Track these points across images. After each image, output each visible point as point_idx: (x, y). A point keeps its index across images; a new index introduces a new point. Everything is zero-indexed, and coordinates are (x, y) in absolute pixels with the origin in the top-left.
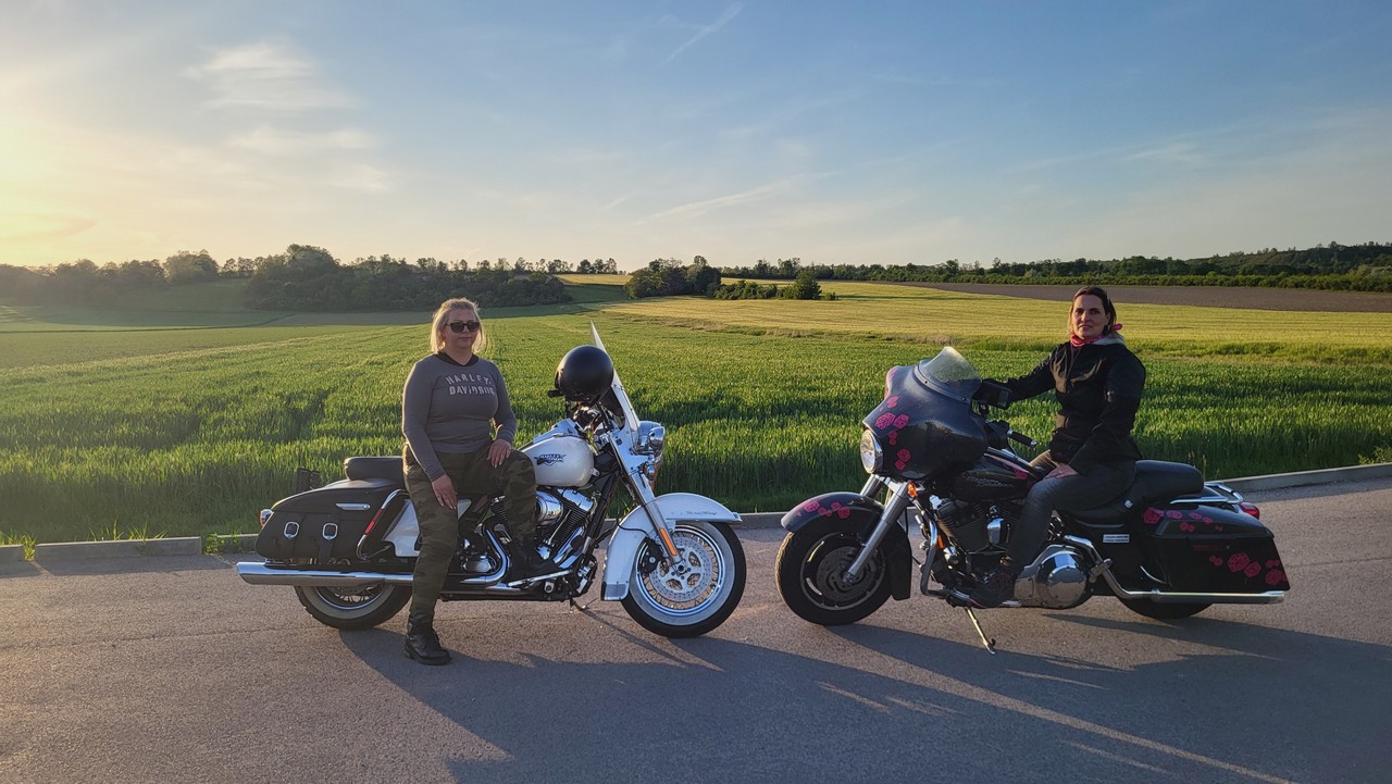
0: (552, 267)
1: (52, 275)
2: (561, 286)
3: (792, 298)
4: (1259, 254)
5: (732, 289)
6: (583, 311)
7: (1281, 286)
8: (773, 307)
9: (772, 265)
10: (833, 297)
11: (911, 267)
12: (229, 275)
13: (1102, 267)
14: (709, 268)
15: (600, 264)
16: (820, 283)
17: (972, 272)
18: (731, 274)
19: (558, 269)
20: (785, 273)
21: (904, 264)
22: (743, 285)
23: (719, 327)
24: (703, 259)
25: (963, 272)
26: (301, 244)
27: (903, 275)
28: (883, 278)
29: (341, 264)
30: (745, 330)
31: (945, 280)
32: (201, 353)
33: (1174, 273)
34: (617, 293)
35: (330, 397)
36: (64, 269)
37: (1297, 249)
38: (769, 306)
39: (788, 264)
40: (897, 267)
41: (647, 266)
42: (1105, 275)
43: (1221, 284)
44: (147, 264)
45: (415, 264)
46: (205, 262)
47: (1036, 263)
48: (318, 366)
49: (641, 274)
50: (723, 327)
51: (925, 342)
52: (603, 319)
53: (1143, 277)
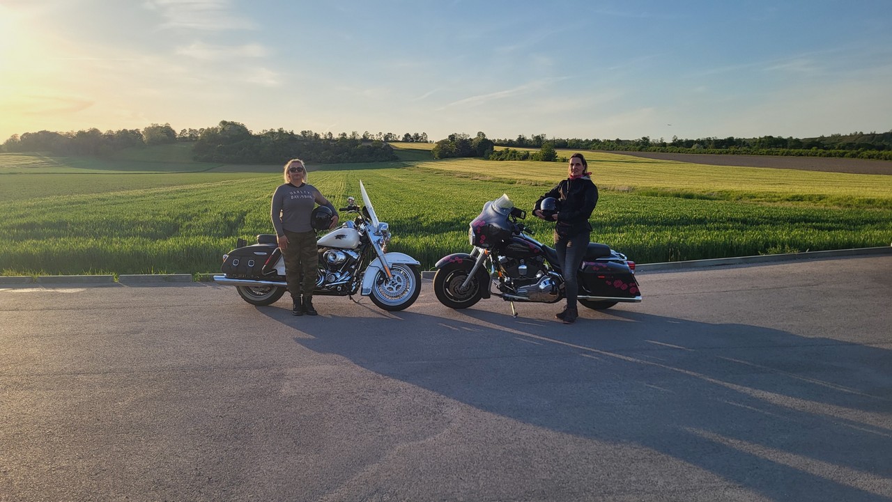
0: (386, 137)
1: (74, 137)
2: (392, 150)
3: (538, 160)
4: (851, 135)
5: (500, 153)
6: (405, 166)
7: (859, 158)
8: (526, 166)
9: (528, 138)
10: (564, 160)
11: (618, 141)
12: (183, 139)
13: (744, 143)
14: (487, 140)
15: (417, 136)
16: (557, 151)
17: (658, 145)
18: (501, 144)
19: (390, 139)
20: (536, 144)
21: (614, 138)
22: (507, 151)
23: (488, 178)
24: (483, 134)
25: (651, 145)
26: (228, 121)
27: (612, 146)
28: (599, 148)
29: (253, 134)
30: (504, 180)
31: (640, 150)
32: (170, 189)
33: (791, 148)
34: (427, 155)
35: (248, 215)
36: (81, 134)
37: (877, 133)
38: (523, 165)
39: (538, 138)
40: (609, 141)
41: (447, 137)
42: (745, 148)
43: (820, 155)
44: (132, 132)
45: (300, 134)
46: (168, 131)
47: (701, 139)
48: (239, 198)
49: (443, 142)
50: (491, 178)
51: (613, 190)
52: (417, 172)
53: (769, 150)
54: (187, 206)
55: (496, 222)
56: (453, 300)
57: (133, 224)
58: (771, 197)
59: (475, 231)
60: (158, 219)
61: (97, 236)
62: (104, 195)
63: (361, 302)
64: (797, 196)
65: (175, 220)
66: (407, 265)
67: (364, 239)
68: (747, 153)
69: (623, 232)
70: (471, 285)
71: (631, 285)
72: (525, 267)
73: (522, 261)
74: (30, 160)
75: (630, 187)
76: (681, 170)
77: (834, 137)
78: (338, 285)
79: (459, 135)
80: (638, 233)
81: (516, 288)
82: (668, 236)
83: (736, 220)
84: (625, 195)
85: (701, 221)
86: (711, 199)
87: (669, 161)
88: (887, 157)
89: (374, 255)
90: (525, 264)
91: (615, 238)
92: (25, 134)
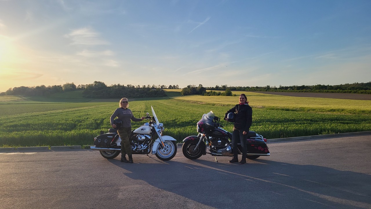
0: (162, 87)
1: (35, 89)
2: (164, 92)
3: (224, 95)
4: (353, 84)
5: (209, 93)
6: (170, 99)
7: (357, 93)
8: (219, 98)
9: (220, 87)
10: (235, 95)
11: (257, 87)
12: (79, 89)
13: (309, 87)
14: (203, 87)
15: (174, 86)
16: (232, 92)
17: (273, 89)
18: (209, 89)
19: (163, 88)
20: (223, 89)
21: (255, 86)
22: (212, 92)
23: (204, 103)
24: (201, 85)
25: (271, 89)
26: (97, 81)
27: (255, 89)
28: (249, 90)
29: (107, 86)
30: (210, 104)
31: (266, 91)
32: (73, 109)
33: (329, 89)
34: (178, 94)
35: (105, 120)
36: (38, 87)
37: (364, 83)
39: (224, 86)
40: (253, 87)
41: (187, 87)
42: (310, 90)
43: (341, 92)
44: (58, 86)
45: (126, 86)
46: (73, 86)
47: (291, 86)
48: (102, 113)
49: (185, 89)
50: (205, 103)
51: (256, 108)
52: (174, 101)
53: (320, 90)
54: (80, 117)
55: (208, 123)
56: (190, 156)
57: (58, 124)
58: (322, 110)
59: (199, 126)
60: (68, 122)
61: (42, 130)
62: (46, 113)
63: (152, 157)
64: (333, 110)
65: (75, 122)
66: (171, 141)
67: (153, 130)
68: (311, 91)
69: (261, 125)
70: (198, 149)
71: (265, 148)
72: (220, 141)
73: (219, 139)
74: (16, 98)
75: (263, 106)
76: (284, 99)
77: (346, 85)
78: (142, 150)
79: (192, 86)
80: (267, 126)
81: (217, 150)
82: (280, 127)
83: (308, 120)
84: (261, 109)
85: (293, 121)
86: (297, 111)
87: (278, 95)
88: (369, 93)
89: (157, 137)
90: (220, 140)
91: (258, 128)
92: (15, 88)
